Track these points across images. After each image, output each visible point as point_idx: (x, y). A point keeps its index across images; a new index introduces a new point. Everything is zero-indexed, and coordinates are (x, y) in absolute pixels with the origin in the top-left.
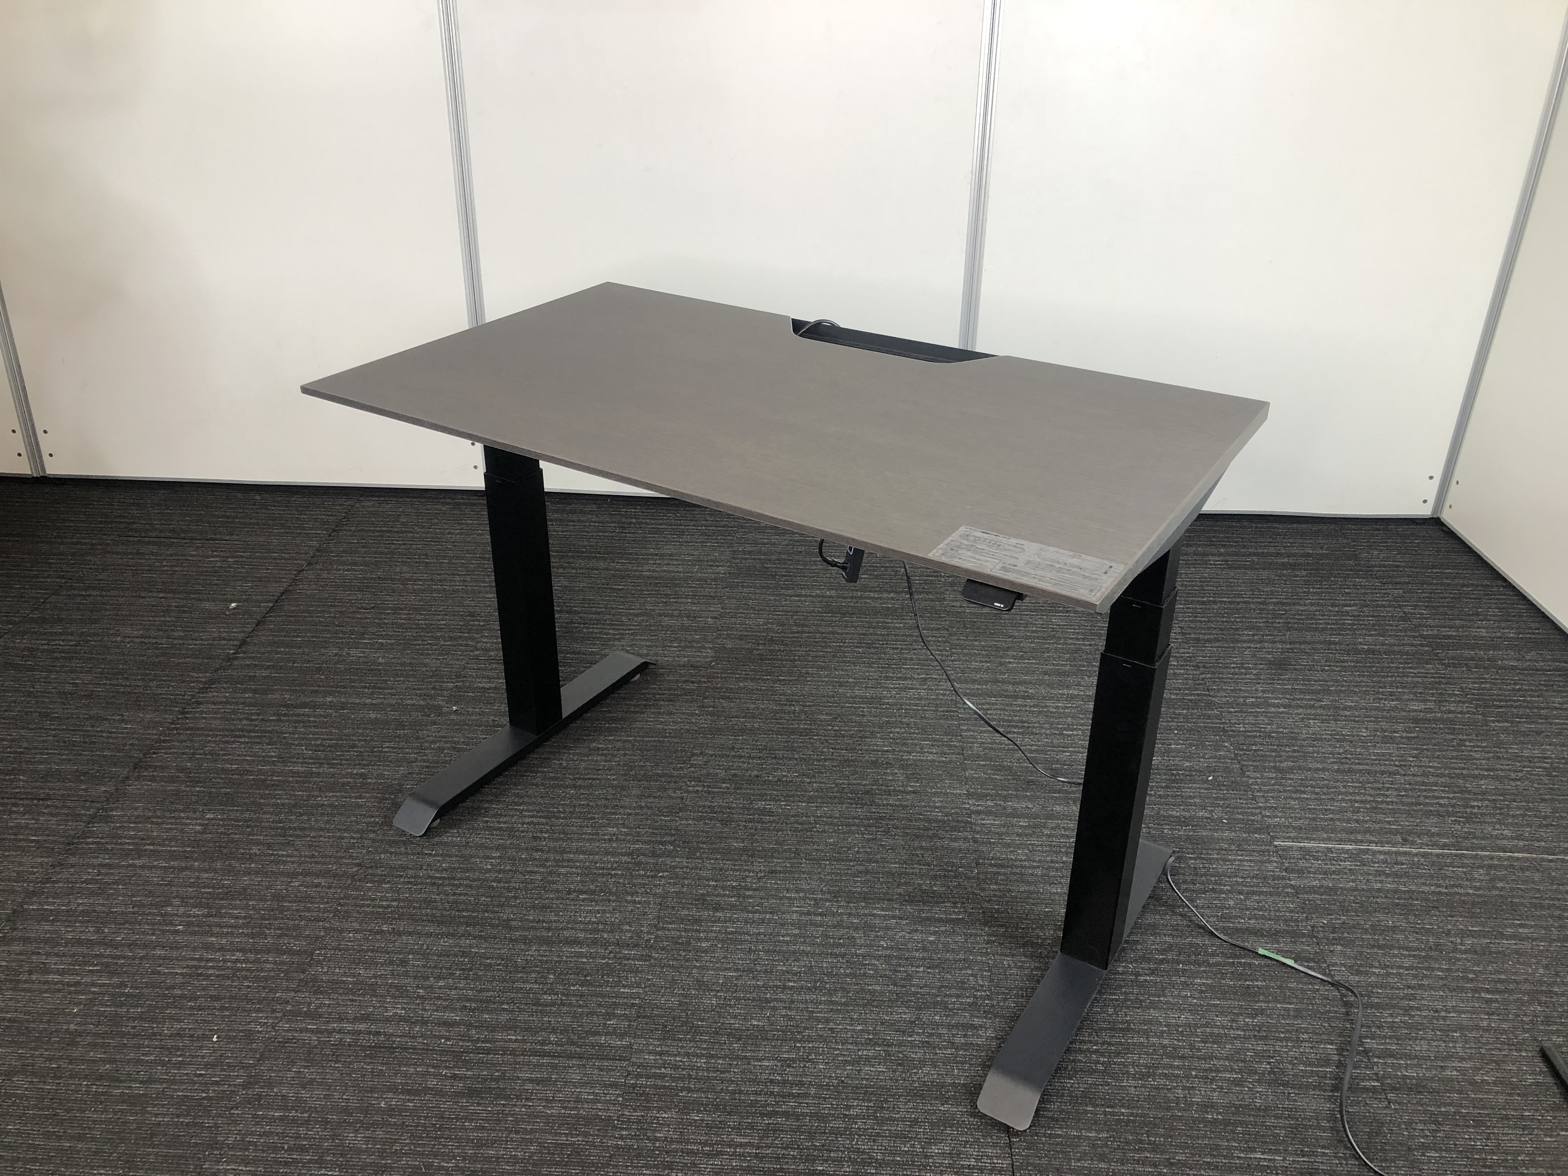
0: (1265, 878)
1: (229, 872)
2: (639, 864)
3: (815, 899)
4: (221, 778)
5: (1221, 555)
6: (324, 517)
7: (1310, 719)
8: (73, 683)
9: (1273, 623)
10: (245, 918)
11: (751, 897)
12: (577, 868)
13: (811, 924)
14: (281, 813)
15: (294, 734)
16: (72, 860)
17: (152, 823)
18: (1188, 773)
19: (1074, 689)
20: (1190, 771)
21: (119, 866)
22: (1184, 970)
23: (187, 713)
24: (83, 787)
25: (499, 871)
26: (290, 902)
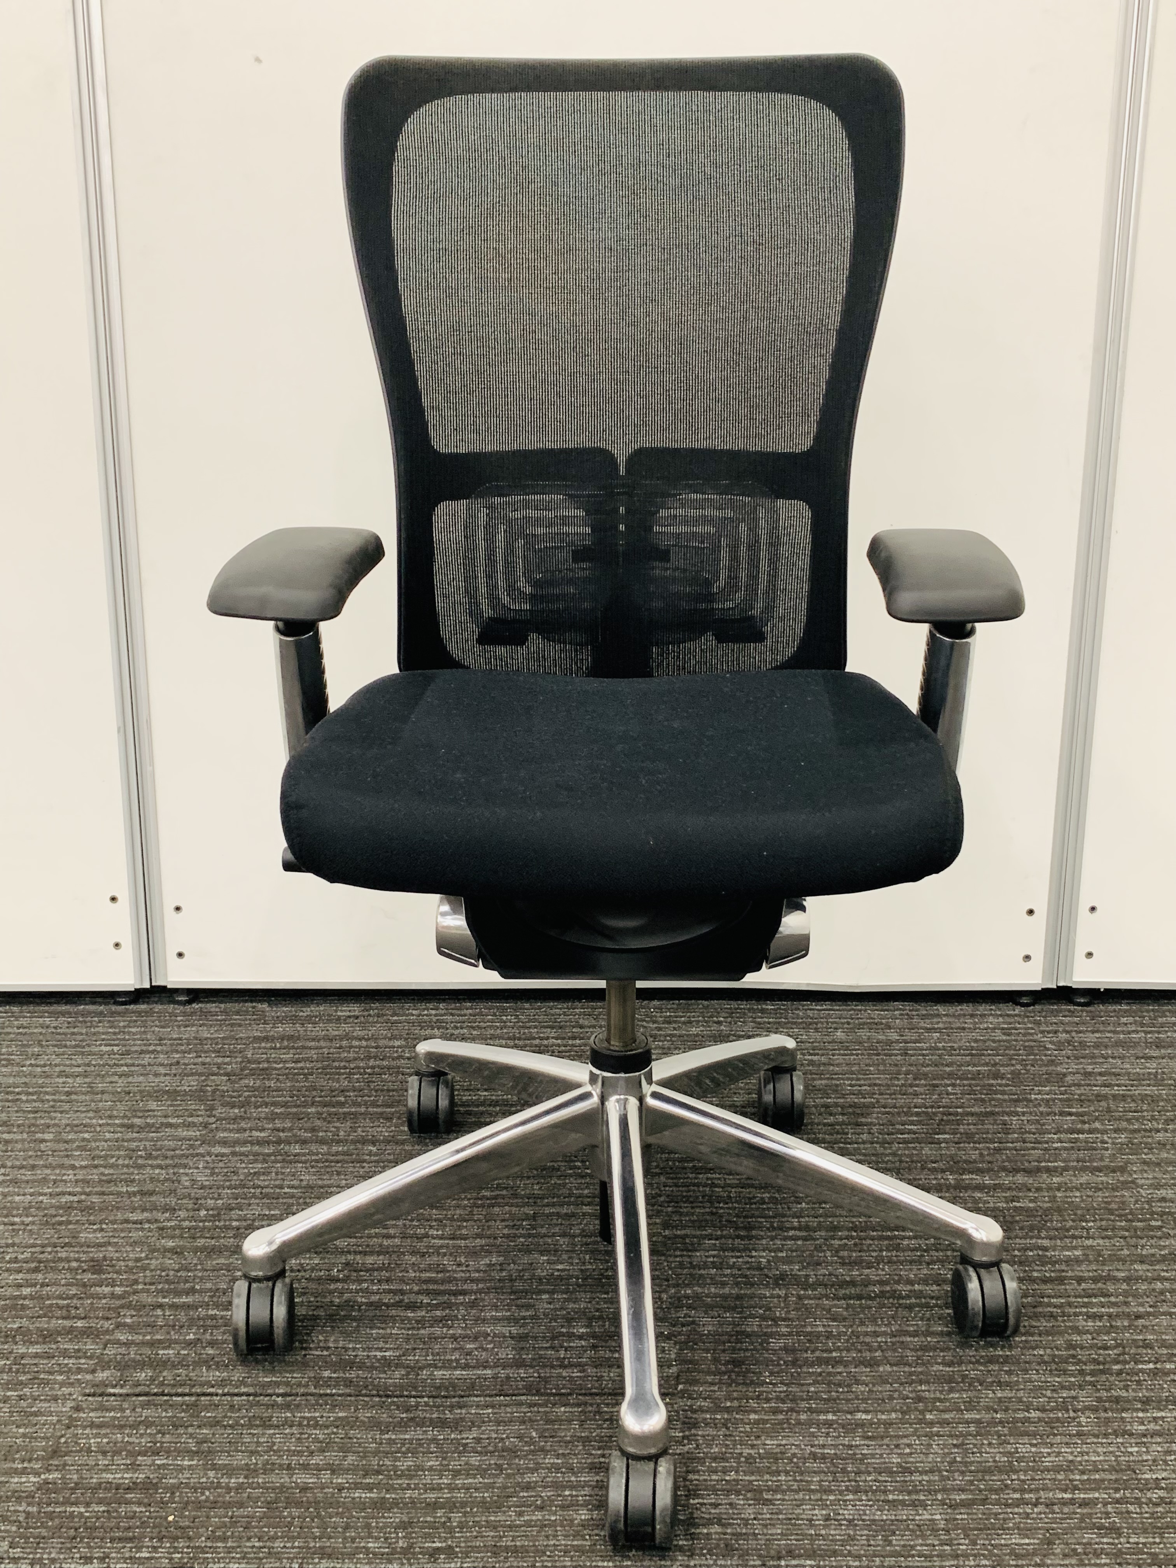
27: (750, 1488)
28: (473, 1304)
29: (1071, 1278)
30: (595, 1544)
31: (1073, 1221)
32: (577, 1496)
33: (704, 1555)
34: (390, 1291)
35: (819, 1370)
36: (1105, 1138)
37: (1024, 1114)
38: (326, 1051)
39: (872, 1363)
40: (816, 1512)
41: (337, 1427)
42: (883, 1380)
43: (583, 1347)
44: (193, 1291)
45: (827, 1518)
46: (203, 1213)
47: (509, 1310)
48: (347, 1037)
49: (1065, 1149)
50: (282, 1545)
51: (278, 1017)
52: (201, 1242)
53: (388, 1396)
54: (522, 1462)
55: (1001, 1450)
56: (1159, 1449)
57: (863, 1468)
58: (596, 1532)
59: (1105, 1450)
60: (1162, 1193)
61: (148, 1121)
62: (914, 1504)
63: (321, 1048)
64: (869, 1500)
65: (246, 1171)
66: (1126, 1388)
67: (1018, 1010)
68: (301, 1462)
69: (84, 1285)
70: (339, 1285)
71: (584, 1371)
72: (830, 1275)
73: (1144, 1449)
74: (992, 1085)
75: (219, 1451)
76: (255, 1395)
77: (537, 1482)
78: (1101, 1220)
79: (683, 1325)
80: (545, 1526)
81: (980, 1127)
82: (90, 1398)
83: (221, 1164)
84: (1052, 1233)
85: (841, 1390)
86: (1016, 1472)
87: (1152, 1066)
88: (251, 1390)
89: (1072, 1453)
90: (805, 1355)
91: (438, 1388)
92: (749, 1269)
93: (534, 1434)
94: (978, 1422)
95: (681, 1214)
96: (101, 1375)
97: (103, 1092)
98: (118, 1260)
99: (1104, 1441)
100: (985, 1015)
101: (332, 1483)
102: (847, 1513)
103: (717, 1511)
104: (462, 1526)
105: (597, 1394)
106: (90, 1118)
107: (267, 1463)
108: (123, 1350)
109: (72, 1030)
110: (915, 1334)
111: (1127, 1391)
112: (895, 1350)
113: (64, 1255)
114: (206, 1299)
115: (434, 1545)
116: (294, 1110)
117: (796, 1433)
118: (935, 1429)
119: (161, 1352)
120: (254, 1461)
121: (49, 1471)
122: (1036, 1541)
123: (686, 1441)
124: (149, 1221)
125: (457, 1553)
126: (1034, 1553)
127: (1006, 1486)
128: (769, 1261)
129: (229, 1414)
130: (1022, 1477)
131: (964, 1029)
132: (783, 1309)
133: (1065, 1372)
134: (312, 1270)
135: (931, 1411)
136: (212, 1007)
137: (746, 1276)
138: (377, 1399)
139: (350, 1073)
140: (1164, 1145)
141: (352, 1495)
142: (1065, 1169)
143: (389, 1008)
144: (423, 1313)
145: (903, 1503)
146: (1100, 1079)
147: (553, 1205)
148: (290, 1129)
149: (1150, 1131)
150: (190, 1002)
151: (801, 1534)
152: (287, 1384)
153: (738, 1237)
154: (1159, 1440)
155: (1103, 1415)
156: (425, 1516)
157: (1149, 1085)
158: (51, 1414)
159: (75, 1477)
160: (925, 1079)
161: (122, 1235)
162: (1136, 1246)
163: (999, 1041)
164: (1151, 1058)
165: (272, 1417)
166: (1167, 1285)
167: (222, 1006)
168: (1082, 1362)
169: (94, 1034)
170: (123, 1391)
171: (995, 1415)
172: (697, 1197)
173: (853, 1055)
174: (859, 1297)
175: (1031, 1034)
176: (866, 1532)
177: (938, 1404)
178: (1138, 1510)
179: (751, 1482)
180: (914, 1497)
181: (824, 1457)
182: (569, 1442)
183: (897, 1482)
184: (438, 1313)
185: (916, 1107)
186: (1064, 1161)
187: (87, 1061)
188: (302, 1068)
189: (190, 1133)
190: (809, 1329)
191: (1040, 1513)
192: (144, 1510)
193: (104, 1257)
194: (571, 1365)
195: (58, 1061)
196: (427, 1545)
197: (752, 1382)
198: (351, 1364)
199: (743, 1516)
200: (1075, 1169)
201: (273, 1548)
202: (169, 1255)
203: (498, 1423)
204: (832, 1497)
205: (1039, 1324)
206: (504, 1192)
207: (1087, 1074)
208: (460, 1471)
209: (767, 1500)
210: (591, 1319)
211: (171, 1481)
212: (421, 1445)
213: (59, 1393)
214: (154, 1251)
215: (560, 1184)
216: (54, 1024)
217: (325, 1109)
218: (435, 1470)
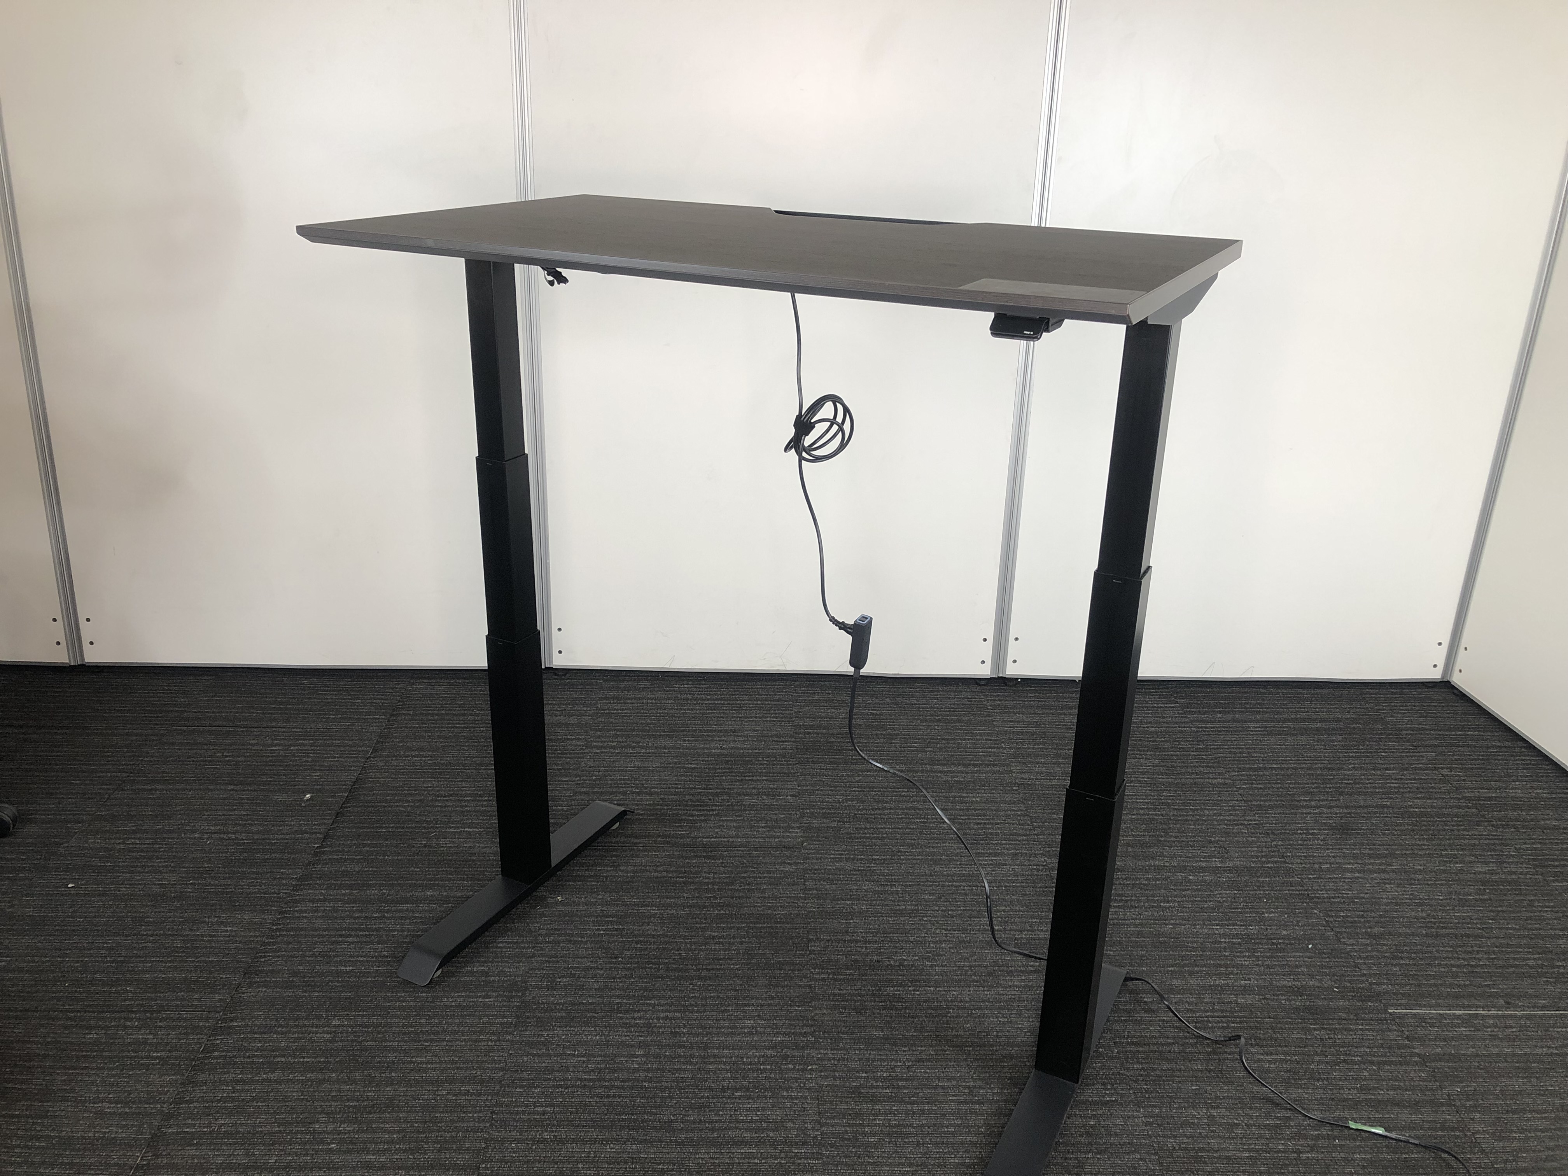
0: (1390, 1048)
1: (370, 1083)
2: (786, 1057)
3: (969, 1087)
4: (338, 981)
5: (1258, 721)
6: (378, 701)
7: (1385, 884)
8: (159, 885)
9: (1324, 788)
10: (399, 1132)
11: (905, 1087)
12: (724, 1064)
13: (971, 1113)
14: (410, 1016)
15: (402, 931)
16: (202, 1077)
17: (277, 1033)
18: (1287, 942)
19: (1160, 860)
20: (1289, 939)
21: (252, 1081)
22: (1341, 1146)
23: (285, 912)
24: (196, 996)
25: (648, 1070)
26: (441, 1112)
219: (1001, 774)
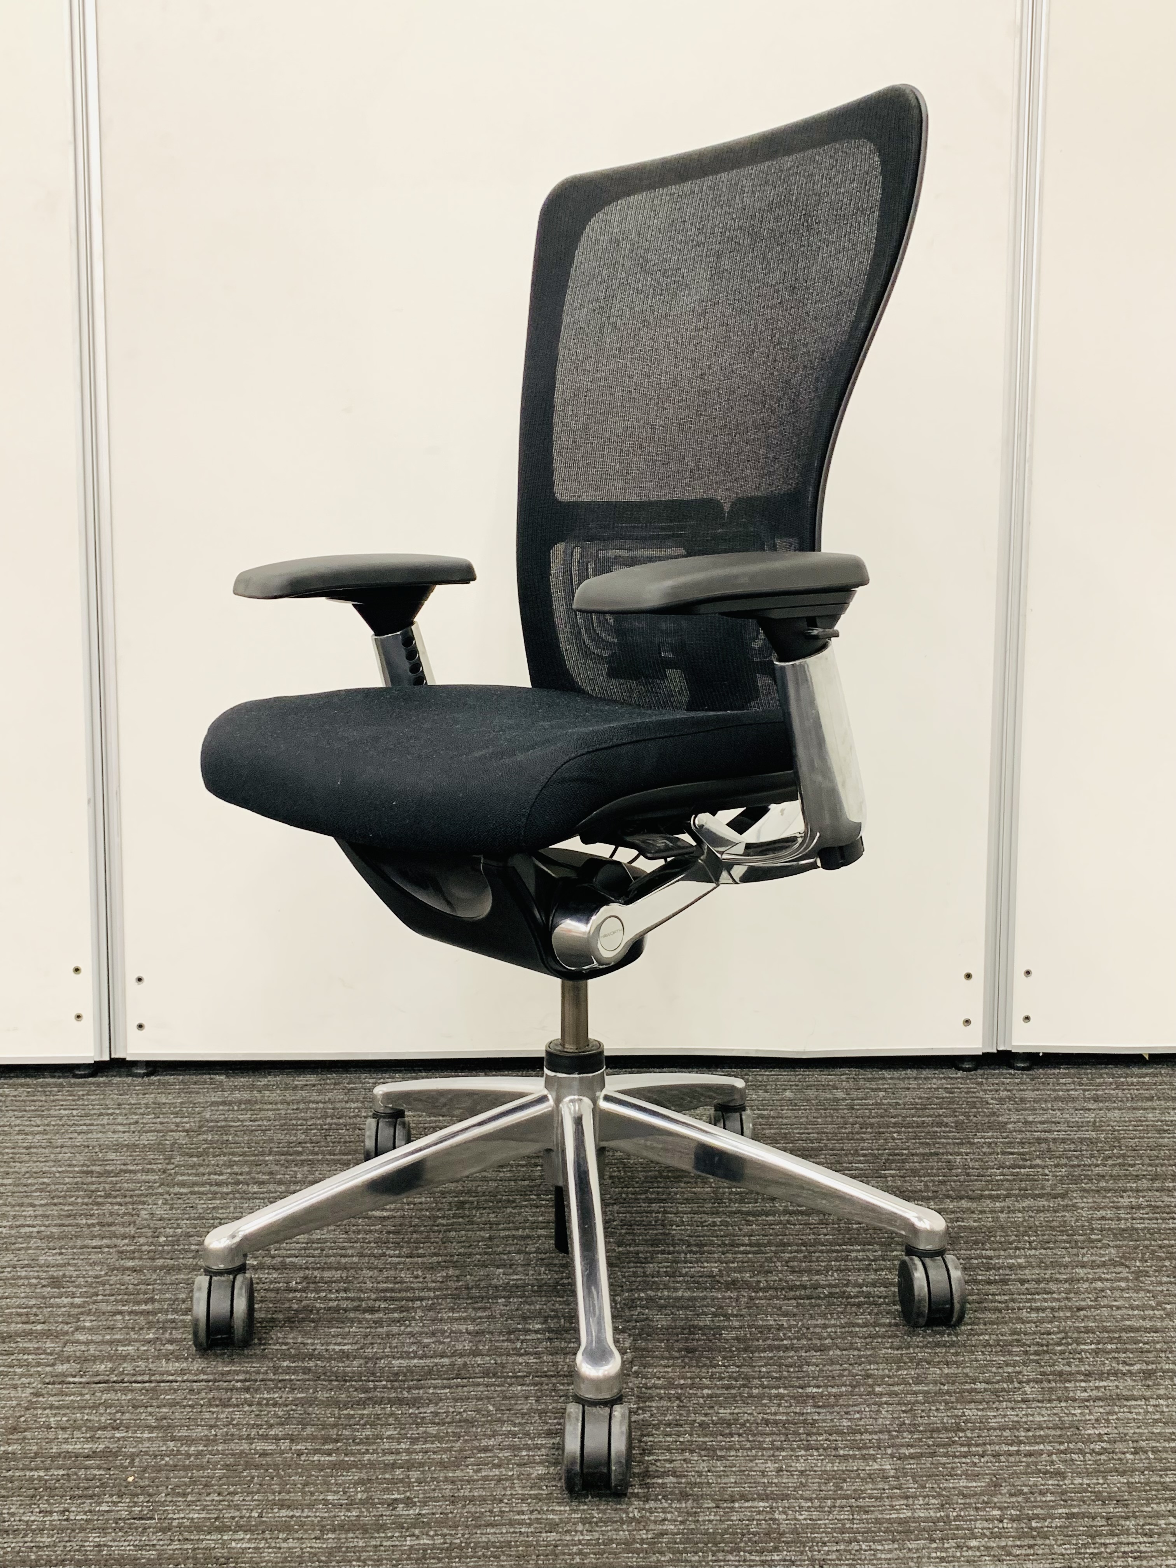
27: (703, 1447)
28: (430, 1309)
29: (1014, 1280)
30: (551, 1494)
31: (1016, 1236)
32: (534, 1456)
33: (660, 1500)
34: (347, 1299)
35: (771, 1355)
36: (1047, 1171)
37: (967, 1154)
38: (283, 1112)
39: (822, 1349)
40: (769, 1464)
41: (296, 1405)
42: (832, 1362)
43: (538, 1339)
44: (152, 1300)
45: (780, 1470)
46: (162, 1239)
47: (466, 1312)
48: (303, 1101)
49: (1008, 1180)
50: (241, 1499)
51: (235, 1086)
52: (160, 1262)
53: (346, 1381)
54: (479, 1430)
55: (949, 1414)
56: (1101, 1410)
57: (815, 1430)
58: (554, 1483)
59: (1049, 1412)
60: (1102, 1213)
61: (107, 1168)
62: (864, 1458)
63: (279, 1110)
64: (820, 1455)
65: (205, 1206)
66: (1069, 1364)
67: (960, 1074)
68: (260, 1433)
69: (44, 1297)
70: (298, 1295)
71: (540, 1358)
72: (780, 1280)
73: (1087, 1411)
74: (937, 1132)
75: (177, 1426)
76: (215, 1381)
77: (493, 1446)
78: (1043, 1235)
79: (636, 1321)
80: (503, 1480)
81: (924, 1164)
82: (50, 1386)
83: (180, 1201)
84: (995, 1246)
85: (792, 1370)
86: (963, 1431)
87: (1090, 1117)
88: (211, 1377)
89: (1017, 1415)
90: (757, 1343)
91: (397, 1374)
92: (701, 1277)
93: (491, 1408)
94: (927, 1393)
95: (634, 1234)
96: (61, 1367)
97: (62, 1147)
98: (78, 1277)
99: (1048, 1405)
100: (928, 1078)
101: (291, 1449)
102: (800, 1466)
103: (672, 1465)
104: (419, 1482)
105: (552, 1376)
106: (50, 1167)
107: (227, 1433)
108: (83, 1348)
109: (32, 1098)
110: (865, 1325)
111: (1070, 1366)
112: (844, 1339)
113: (24, 1274)
114: (166, 1307)
115: (393, 1497)
116: (253, 1158)
117: (748, 1404)
118: (884, 1399)
119: (120, 1348)
120: (213, 1433)
121: (9, 1444)
122: (983, 1484)
123: (640, 1412)
124: (108, 1247)
125: (415, 1502)
126: (982, 1494)
127: (954, 1442)
128: (720, 1271)
129: (188, 1397)
130: (969, 1434)
131: (909, 1089)
132: (734, 1307)
133: (1010, 1353)
134: (271, 1282)
135: (879, 1385)
136: (171, 1079)
137: (698, 1282)
138: (336, 1383)
139: (307, 1129)
140: (1103, 1176)
141: (311, 1459)
142: (1008, 1196)
143: (346, 1079)
144: (381, 1315)
145: (854, 1457)
146: (1041, 1127)
147: (509, 1229)
148: (249, 1173)
149: (1090, 1166)
150: (148, 1075)
151: (755, 1483)
152: (247, 1372)
153: (691, 1252)
154: (1101, 1404)
155: (1045, 1384)
156: (383, 1473)
157: (1087, 1131)
158: (10, 1399)
159: (35, 1448)
160: (872, 1128)
161: (82, 1257)
162: (1077, 1255)
163: (943, 1098)
164: (1089, 1110)
165: (231, 1398)
166: (1108, 1284)
167: (181, 1077)
168: (1027, 1345)
169: (53, 1101)
170: (81, 1380)
171: (942, 1387)
172: (651, 1222)
173: (800, 1110)
174: (809, 1298)
175: (974, 1092)
176: (817, 1480)
177: (887, 1379)
178: (1082, 1458)
179: (705, 1442)
180: (864, 1452)
181: (776, 1423)
182: (526, 1414)
183: (847, 1440)
184: (396, 1315)
185: (862, 1150)
186: (1007, 1190)
187: (46, 1122)
188: (259, 1126)
189: (149, 1177)
190: (761, 1322)
191: (987, 1462)
192: (103, 1473)
193: (64, 1275)
194: (527, 1353)
195: (18, 1122)
196: (385, 1497)
197: (705, 1365)
198: (311, 1357)
199: (697, 1469)
200: (1016, 1196)
201: (232, 1501)
202: (128, 1273)
203: (456, 1400)
204: (784, 1454)
205: (984, 1316)
206: (461, 1220)
207: (1026, 1123)
208: (418, 1438)
209: (721, 1456)
210: (546, 1319)
211: (131, 1450)
212: (378, 1419)
213: (19, 1382)
214: (113, 1270)
215: (515, 1213)
216: (16, 1093)
217: (283, 1157)
218: (392, 1439)
219: (1055, 1211)
